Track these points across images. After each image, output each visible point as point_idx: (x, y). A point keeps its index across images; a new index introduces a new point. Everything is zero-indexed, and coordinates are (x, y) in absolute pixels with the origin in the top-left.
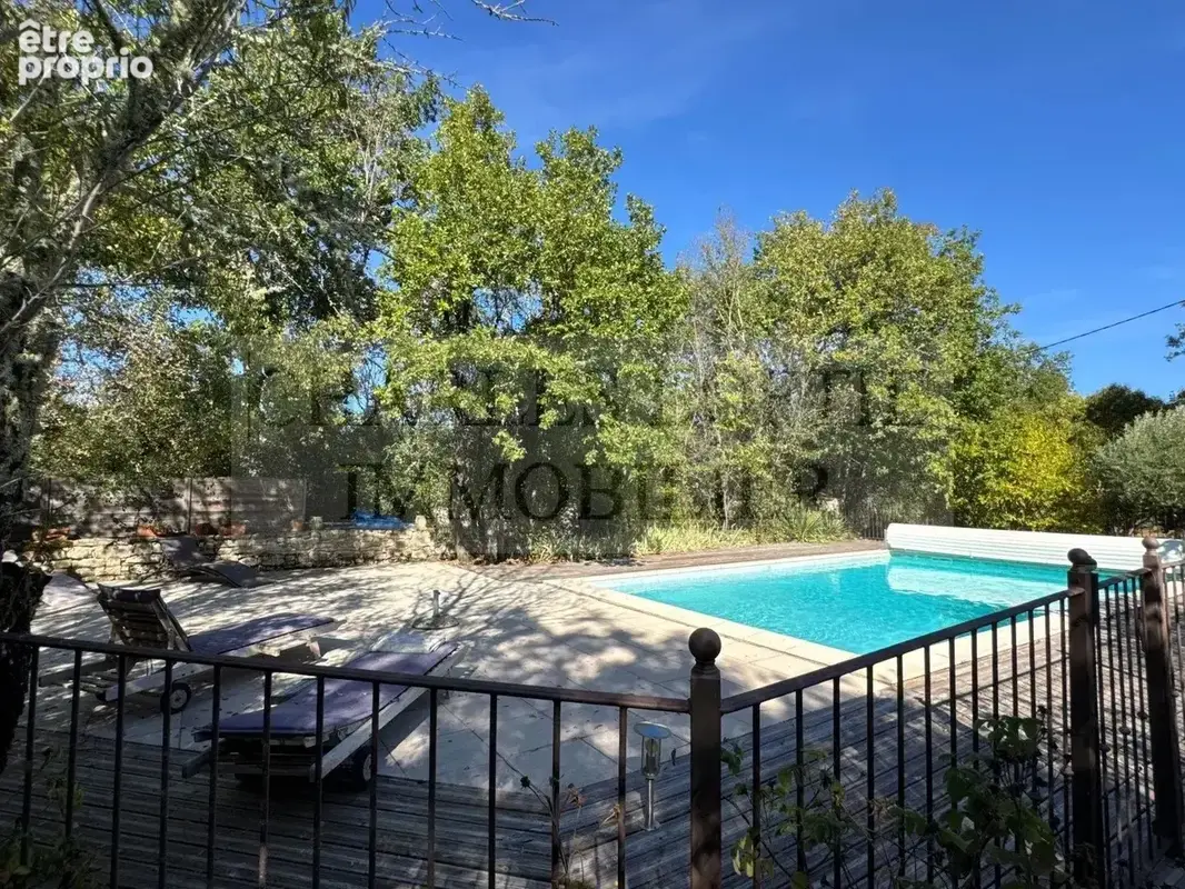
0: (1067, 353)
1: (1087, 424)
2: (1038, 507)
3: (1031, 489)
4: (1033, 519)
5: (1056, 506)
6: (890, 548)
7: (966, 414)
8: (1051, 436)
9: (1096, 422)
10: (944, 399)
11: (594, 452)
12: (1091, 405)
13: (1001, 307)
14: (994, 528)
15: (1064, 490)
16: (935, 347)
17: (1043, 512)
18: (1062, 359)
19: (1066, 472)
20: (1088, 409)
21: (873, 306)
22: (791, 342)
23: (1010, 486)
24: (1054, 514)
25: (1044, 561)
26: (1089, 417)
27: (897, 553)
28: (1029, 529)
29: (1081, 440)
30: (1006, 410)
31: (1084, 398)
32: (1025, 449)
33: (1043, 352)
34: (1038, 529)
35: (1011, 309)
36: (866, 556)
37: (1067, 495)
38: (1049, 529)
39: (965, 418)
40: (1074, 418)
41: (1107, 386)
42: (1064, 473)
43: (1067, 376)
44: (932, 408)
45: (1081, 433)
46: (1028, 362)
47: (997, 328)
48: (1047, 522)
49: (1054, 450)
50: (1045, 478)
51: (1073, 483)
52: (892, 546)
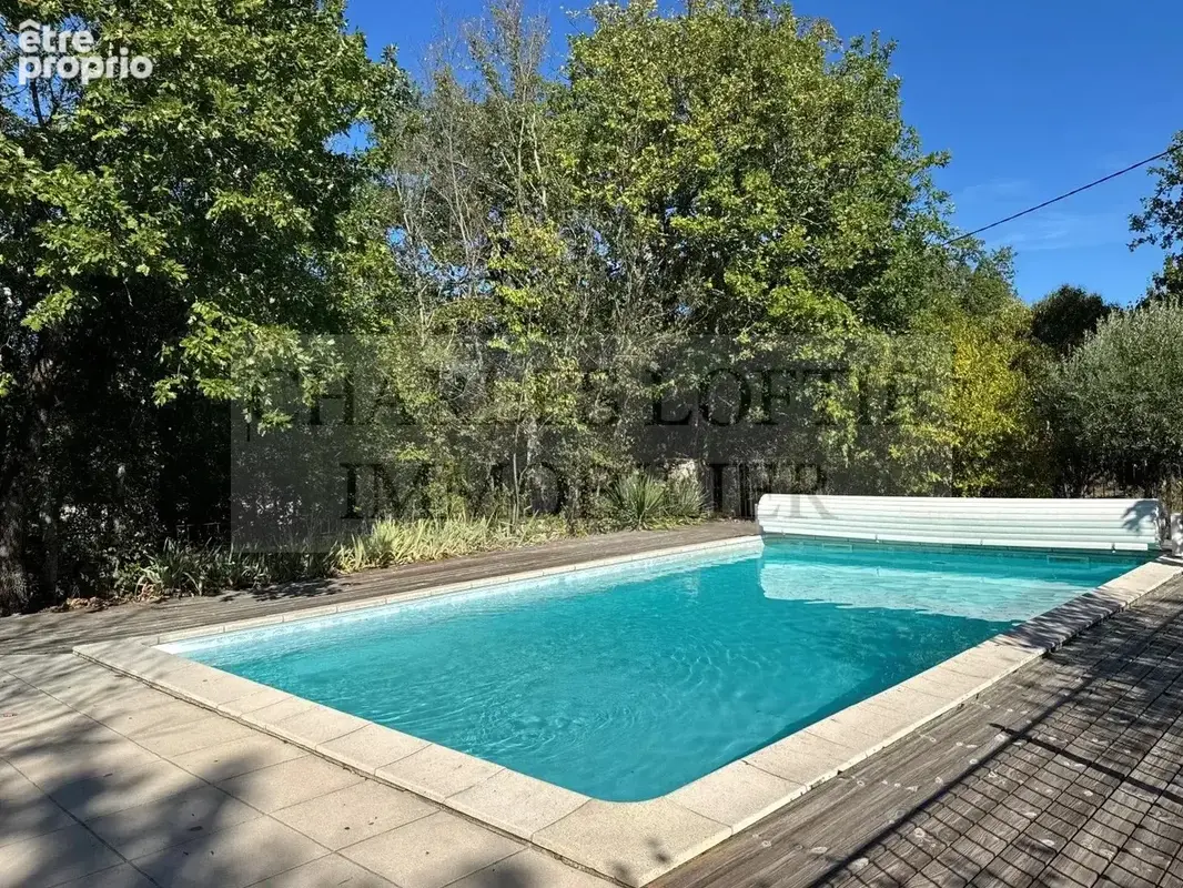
0: (1009, 248)
1: (1033, 343)
2: (971, 460)
3: (961, 433)
4: (963, 479)
5: (995, 457)
6: (763, 533)
7: (873, 322)
8: (989, 352)
9: (1045, 339)
10: (842, 297)
11: (178, 379)
12: (1038, 316)
13: (923, 158)
14: (912, 494)
15: (1004, 433)
16: (830, 214)
17: (977, 466)
18: (1002, 257)
19: (1008, 406)
20: (1034, 322)
21: (734, 139)
22: (604, 197)
23: (931, 429)
24: (991, 469)
25: (977, 542)
26: (1036, 333)
27: (771, 538)
28: (957, 493)
29: (1025, 364)
30: (929, 315)
31: (1029, 306)
32: (953, 370)
33: (980, 248)
34: (972, 493)
35: (937, 159)
36: (732, 547)
37: (1009, 440)
38: (987, 493)
39: (871, 328)
40: (1018, 334)
41: (1057, 288)
42: (1004, 406)
43: (1009, 281)
44: (821, 310)
45: (1027, 354)
46: (962, 261)
47: (918, 188)
48: (982, 481)
49: (991, 373)
50: (979, 416)
51: (1017, 421)
52: (765, 529)
